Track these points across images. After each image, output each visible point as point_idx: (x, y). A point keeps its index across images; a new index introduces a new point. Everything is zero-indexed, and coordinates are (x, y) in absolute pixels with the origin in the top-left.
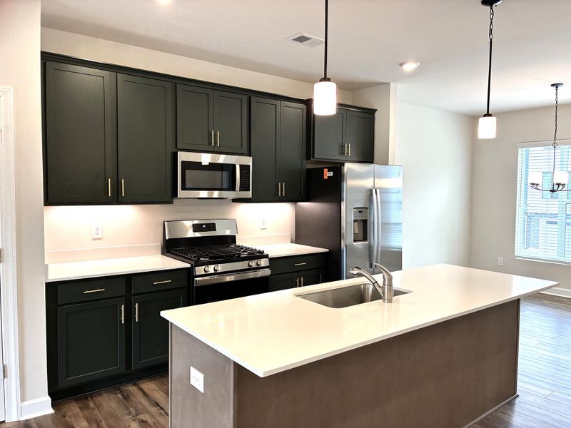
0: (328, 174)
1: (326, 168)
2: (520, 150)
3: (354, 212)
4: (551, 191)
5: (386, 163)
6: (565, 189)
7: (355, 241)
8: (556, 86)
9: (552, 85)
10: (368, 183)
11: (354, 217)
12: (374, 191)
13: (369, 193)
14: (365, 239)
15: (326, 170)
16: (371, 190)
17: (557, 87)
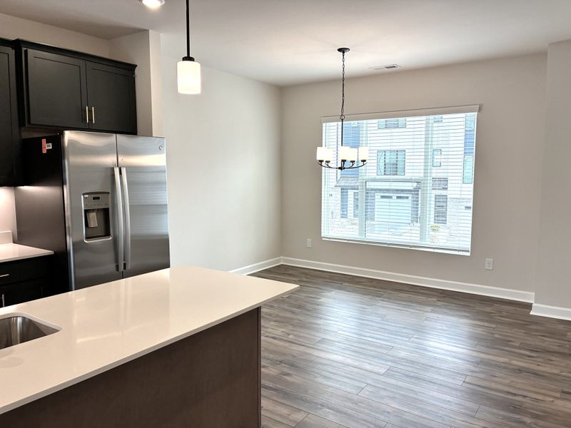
0: (47, 147)
1: (44, 138)
2: (324, 124)
3: (85, 198)
4: (340, 168)
5: (149, 133)
6: (355, 166)
7: (87, 238)
8: (342, 50)
9: (340, 50)
10: (110, 160)
11: (85, 205)
12: (117, 171)
13: (109, 173)
14: (107, 234)
15: (44, 141)
16: (113, 169)
17: (344, 53)
